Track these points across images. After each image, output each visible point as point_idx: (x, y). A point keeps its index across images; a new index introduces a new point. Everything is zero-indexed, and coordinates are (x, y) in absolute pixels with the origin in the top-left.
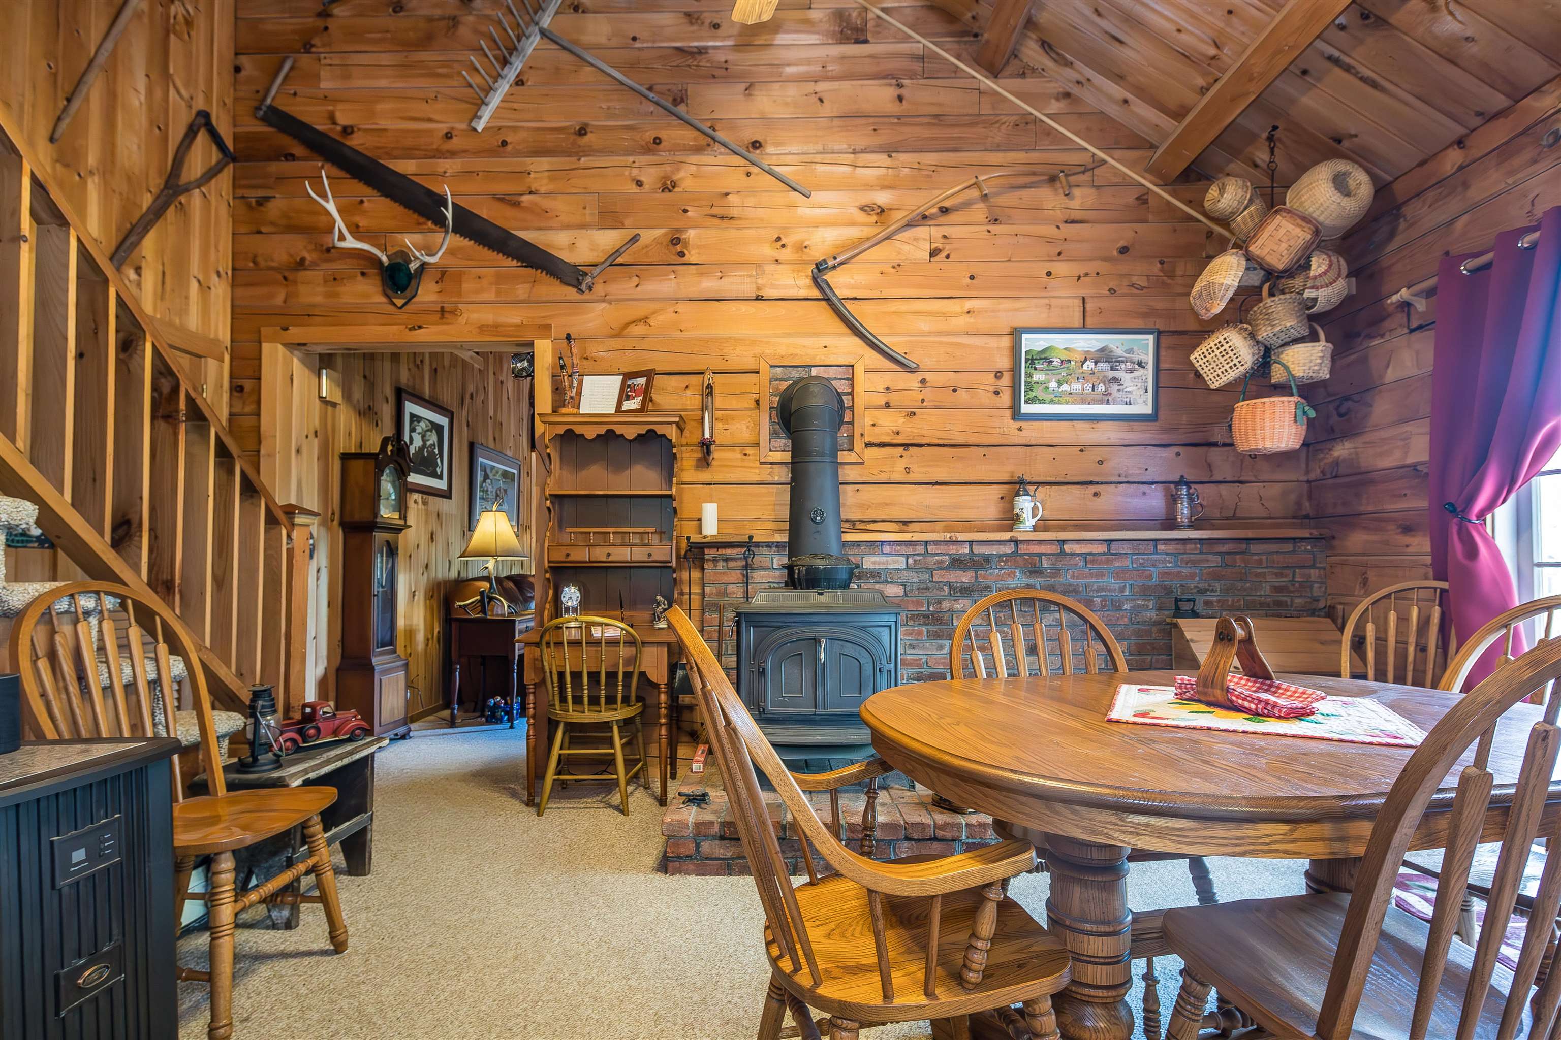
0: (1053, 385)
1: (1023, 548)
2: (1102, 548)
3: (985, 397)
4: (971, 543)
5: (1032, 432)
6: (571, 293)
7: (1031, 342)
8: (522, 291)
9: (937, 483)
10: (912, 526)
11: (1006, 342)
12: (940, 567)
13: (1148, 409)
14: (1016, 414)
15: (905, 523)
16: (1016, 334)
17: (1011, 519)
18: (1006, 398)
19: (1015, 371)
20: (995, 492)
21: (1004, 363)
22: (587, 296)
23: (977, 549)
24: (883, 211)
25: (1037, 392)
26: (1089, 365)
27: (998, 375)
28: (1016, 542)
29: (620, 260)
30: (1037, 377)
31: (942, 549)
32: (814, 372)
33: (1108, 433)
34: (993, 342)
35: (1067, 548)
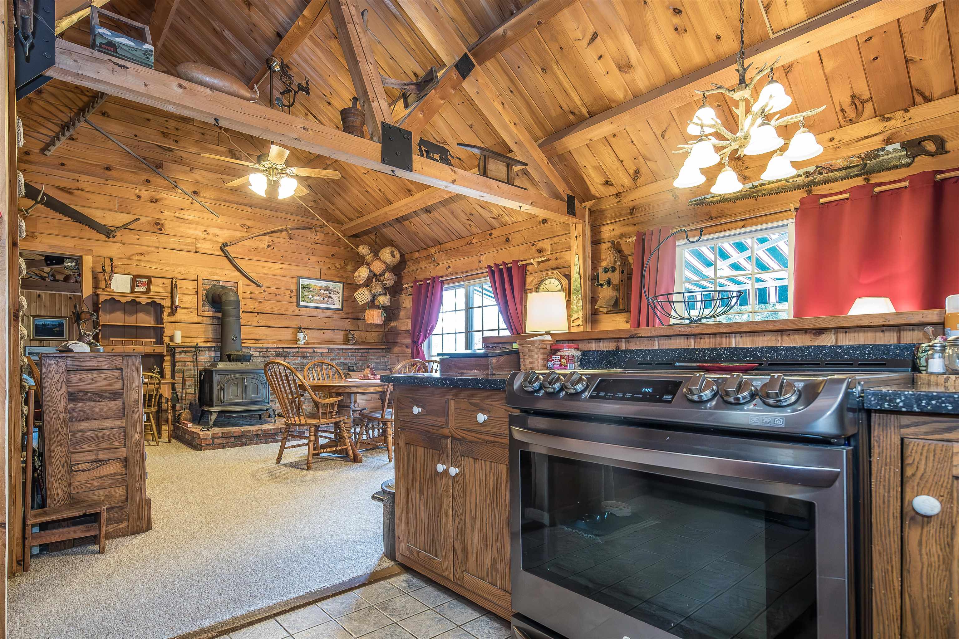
0: (310, 296)
1: (301, 350)
2: (327, 350)
3: (287, 298)
4: (283, 348)
5: (303, 311)
6: (103, 237)
7: (303, 282)
8: (75, 233)
9: (269, 327)
10: (260, 342)
11: (295, 280)
12: (272, 356)
13: (340, 307)
14: (298, 306)
15: (258, 340)
16: (298, 278)
17: (297, 340)
18: (294, 299)
19: (297, 290)
20: (291, 330)
21: (294, 287)
22: (111, 239)
23: (285, 350)
24: (249, 227)
25: (305, 298)
26: (322, 291)
27: (292, 291)
28: (298, 348)
29: (129, 227)
30: (305, 293)
31: (273, 350)
32: (221, 284)
33: (328, 313)
34: (290, 280)
35: (315, 350)
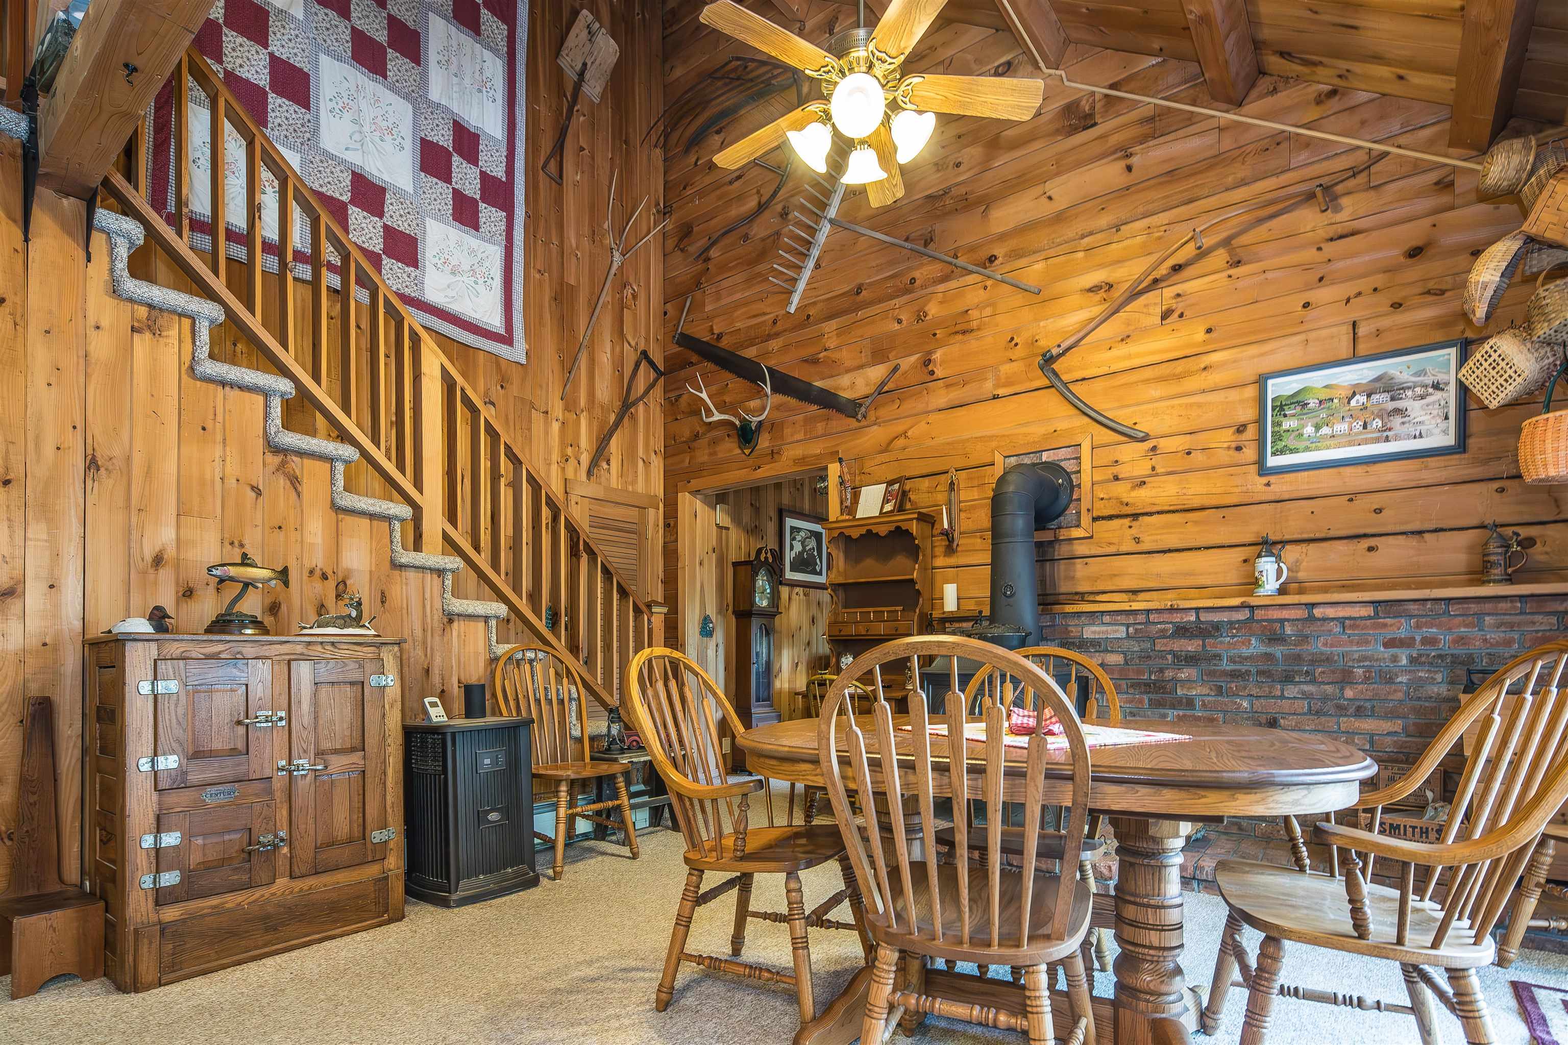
0: (1309, 430)
1: (1259, 614)
2: (1368, 611)
3: (1226, 456)
4: (1197, 610)
5: (1281, 486)
7: (1277, 388)
9: (1170, 551)
10: (1142, 596)
11: (1251, 392)
12: (1163, 634)
13: (1449, 440)
14: (1263, 470)
15: (1135, 592)
16: (1261, 381)
17: (1255, 583)
18: (1250, 453)
19: (1261, 421)
20: (1237, 555)
21: (1248, 414)
22: (864, 423)
23: (1204, 617)
24: (1111, 286)
25: (1288, 441)
26: (1361, 399)
27: (1241, 429)
28: (1252, 608)
29: (886, 388)
30: (1287, 424)
31: (1166, 617)
32: (1045, 457)
33: (1389, 474)
34: (1233, 395)
35: (1318, 612)
